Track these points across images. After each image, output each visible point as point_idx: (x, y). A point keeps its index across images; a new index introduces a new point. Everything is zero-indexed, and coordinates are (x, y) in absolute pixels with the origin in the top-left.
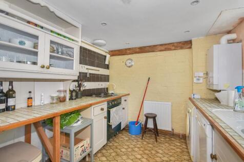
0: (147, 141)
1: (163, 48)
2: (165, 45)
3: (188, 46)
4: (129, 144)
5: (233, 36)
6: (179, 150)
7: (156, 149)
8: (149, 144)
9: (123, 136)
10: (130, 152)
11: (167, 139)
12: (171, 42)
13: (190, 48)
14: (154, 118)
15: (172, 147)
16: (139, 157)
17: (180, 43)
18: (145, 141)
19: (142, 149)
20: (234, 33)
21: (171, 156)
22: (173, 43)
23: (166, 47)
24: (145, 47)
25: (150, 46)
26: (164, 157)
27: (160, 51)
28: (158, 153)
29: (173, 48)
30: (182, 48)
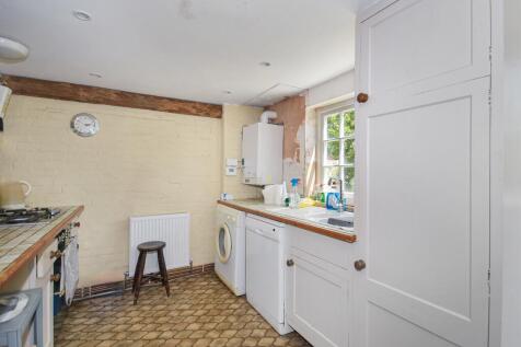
0: (149, 302)
1: (174, 106)
2: (180, 101)
3: (218, 114)
4: (110, 326)
5: (273, 115)
6: (210, 291)
7: (176, 306)
8: (155, 305)
9: (76, 322)
10: (126, 339)
11: (183, 284)
12: (191, 99)
13: (220, 117)
14: (159, 250)
15: (199, 292)
16: (153, 335)
17: (205, 104)
18: (144, 305)
19: (148, 321)
20: (273, 110)
21: (205, 304)
22: (195, 102)
23: (181, 105)
24: (134, 95)
25: (146, 96)
26: (197, 310)
27: (170, 111)
28: (182, 310)
29: (194, 111)
30: (208, 115)
